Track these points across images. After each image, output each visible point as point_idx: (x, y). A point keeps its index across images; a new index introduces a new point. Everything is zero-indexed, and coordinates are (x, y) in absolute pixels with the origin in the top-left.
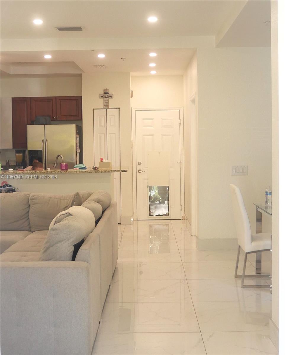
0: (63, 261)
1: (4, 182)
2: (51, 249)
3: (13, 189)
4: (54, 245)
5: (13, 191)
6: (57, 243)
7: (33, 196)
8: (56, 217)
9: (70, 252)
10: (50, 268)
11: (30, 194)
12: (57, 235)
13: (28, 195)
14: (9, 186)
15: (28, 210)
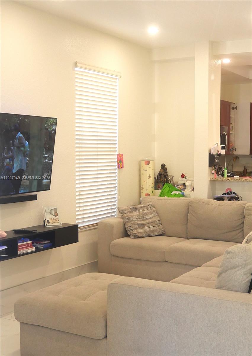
0: (236, 291)
1: (228, 189)
2: (224, 274)
3: (236, 196)
4: (227, 270)
5: (237, 199)
6: (230, 269)
7: (248, 206)
8: (249, 235)
9: (246, 281)
10: (214, 298)
11: (246, 204)
12: (231, 260)
13: (244, 205)
14: (233, 193)
15: (242, 221)
